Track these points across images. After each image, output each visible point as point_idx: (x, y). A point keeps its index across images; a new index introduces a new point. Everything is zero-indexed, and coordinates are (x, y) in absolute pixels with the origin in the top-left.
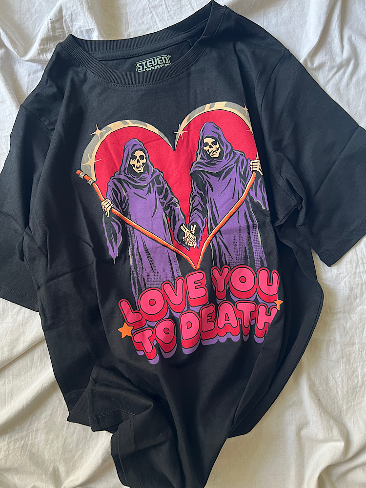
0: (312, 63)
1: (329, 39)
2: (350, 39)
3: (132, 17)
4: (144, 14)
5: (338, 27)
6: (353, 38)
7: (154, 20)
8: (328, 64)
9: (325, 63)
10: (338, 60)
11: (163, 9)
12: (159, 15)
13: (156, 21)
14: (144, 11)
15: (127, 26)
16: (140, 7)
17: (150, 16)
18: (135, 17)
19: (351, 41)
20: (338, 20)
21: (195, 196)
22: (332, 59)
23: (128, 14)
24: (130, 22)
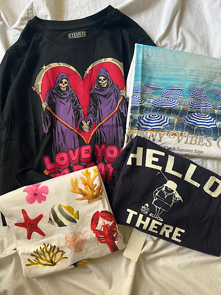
0: (161, 43)
1: (171, 32)
2: (182, 33)
3: (70, 11)
4: (76, 10)
5: (176, 26)
6: (184, 33)
7: (81, 14)
8: (169, 45)
9: (167, 44)
10: (175, 43)
11: (86, 8)
12: (84, 11)
13: (82, 15)
14: (77, 8)
15: (67, 15)
16: (75, 6)
17: (80, 11)
18: (72, 11)
19: (182, 34)
20: (176, 22)
21: (91, 106)
22: (171, 42)
23: (69, 10)
24: (69, 14)
